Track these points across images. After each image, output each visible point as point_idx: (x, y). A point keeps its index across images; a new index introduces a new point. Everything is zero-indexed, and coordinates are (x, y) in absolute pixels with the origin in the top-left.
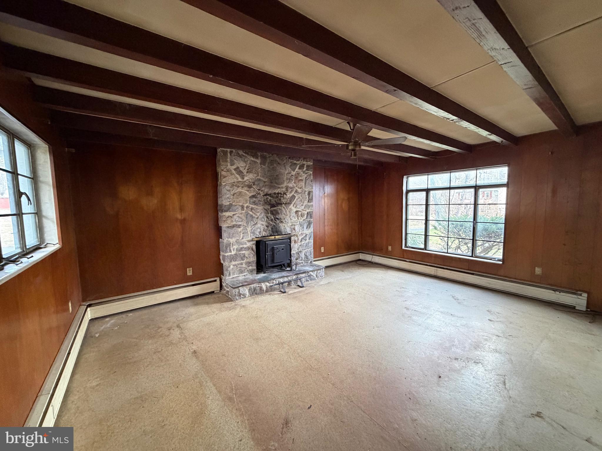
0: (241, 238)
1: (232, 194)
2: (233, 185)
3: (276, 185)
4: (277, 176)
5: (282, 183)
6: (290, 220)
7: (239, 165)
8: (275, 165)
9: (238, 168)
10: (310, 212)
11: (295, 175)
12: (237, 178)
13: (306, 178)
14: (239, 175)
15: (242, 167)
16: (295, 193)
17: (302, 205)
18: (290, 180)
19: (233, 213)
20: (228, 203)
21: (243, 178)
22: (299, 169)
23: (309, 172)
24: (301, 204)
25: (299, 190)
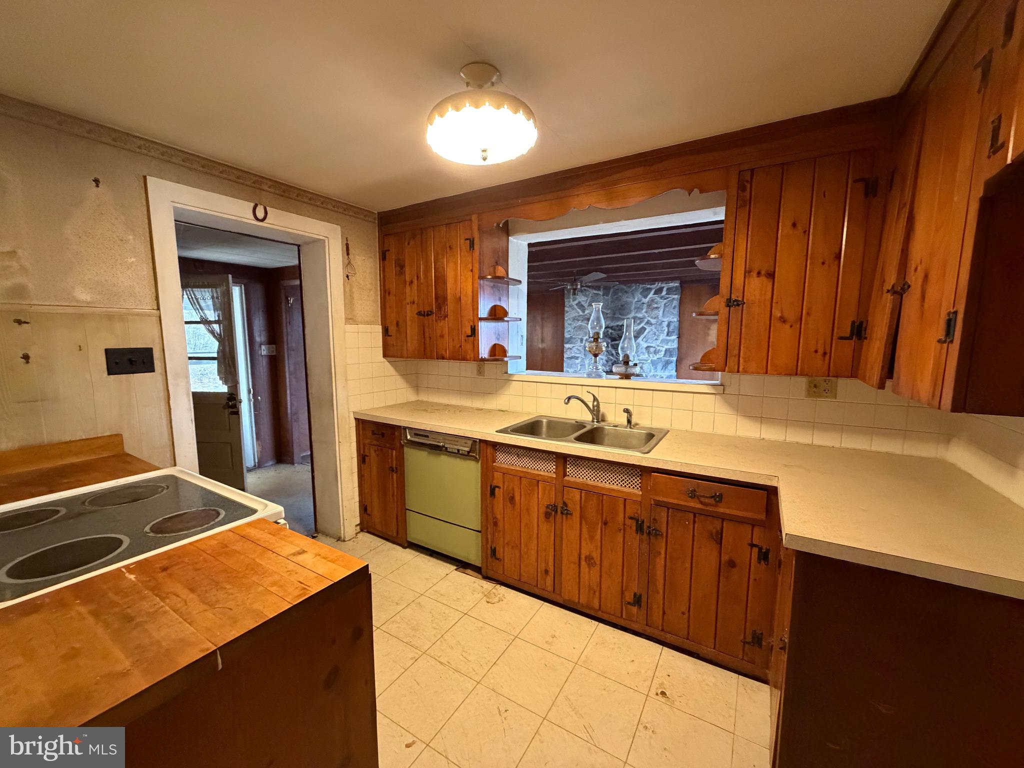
0: (579, 369)
1: (573, 327)
2: (574, 319)
3: (620, 316)
4: (622, 306)
5: (629, 313)
6: (637, 357)
7: (580, 300)
8: (620, 294)
9: (580, 302)
10: (669, 349)
11: (648, 302)
12: (578, 313)
13: (665, 304)
14: (580, 309)
15: (583, 301)
16: (645, 324)
17: (656, 339)
18: (639, 309)
19: (572, 345)
20: (569, 336)
21: (584, 312)
22: (655, 294)
23: (670, 296)
24: (654, 338)
25: (653, 321)
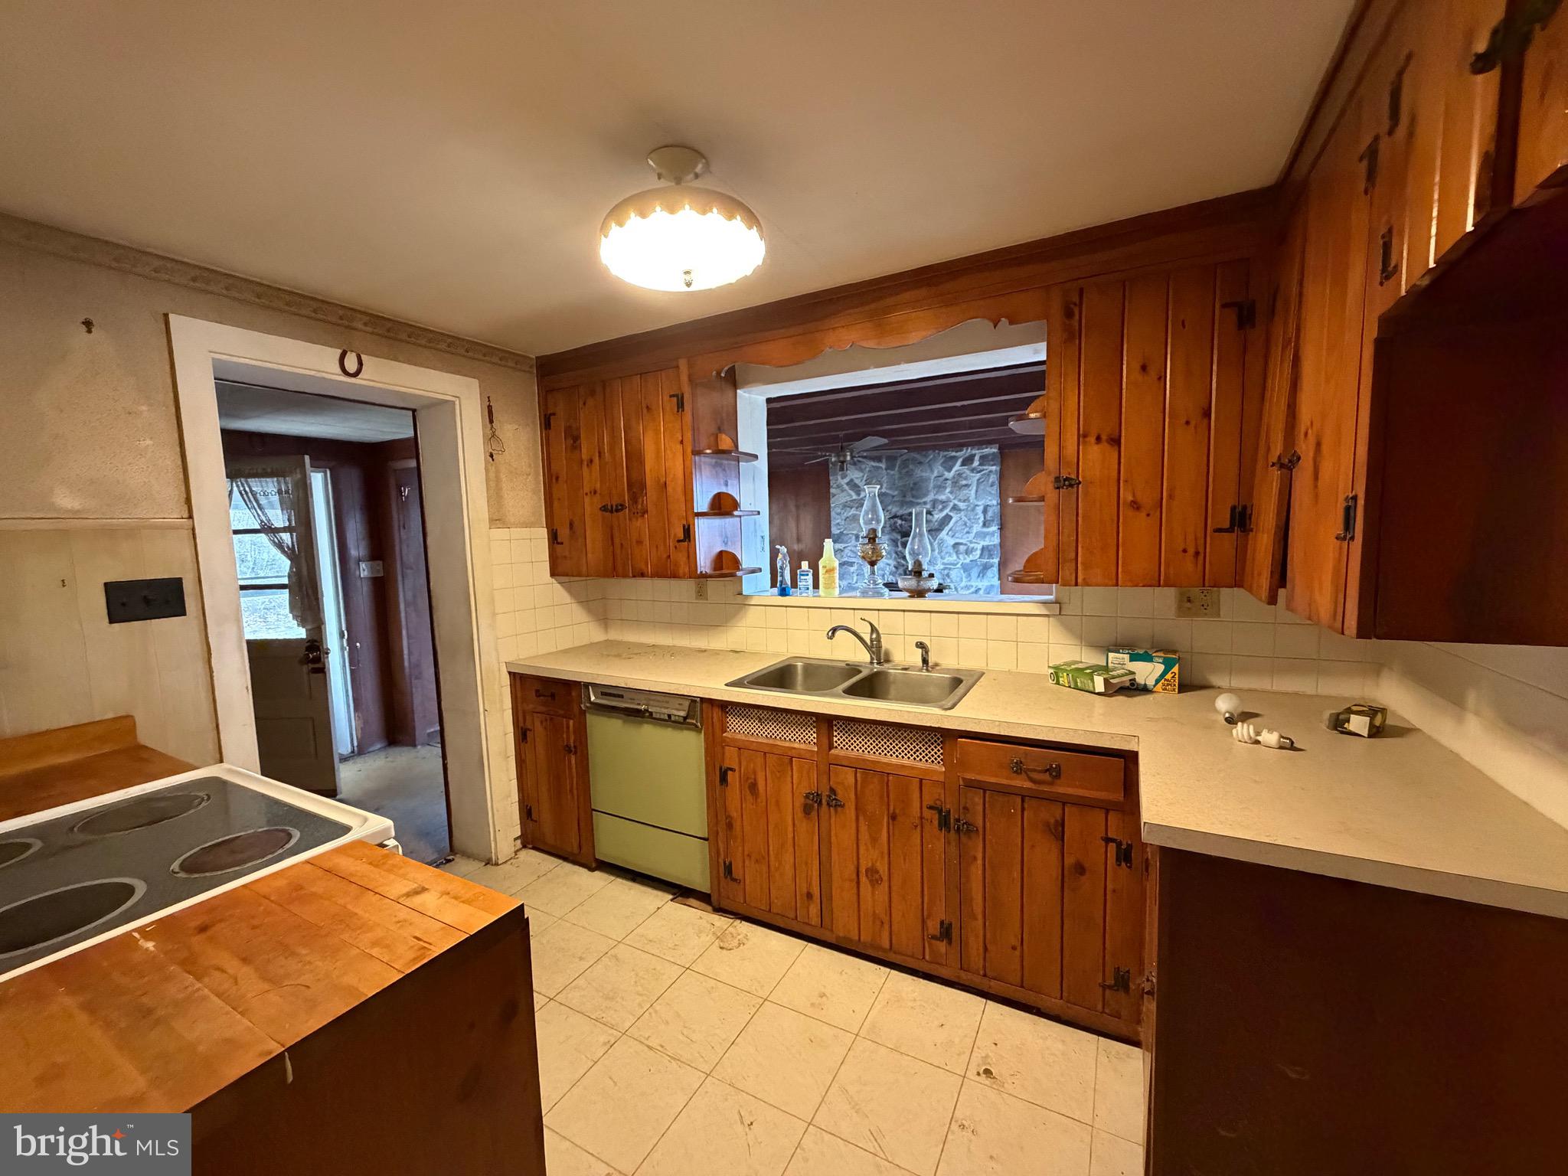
0: (855, 581)
1: (844, 518)
2: (845, 506)
3: (912, 499)
4: (915, 484)
5: (926, 495)
6: (940, 559)
7: (853, 477)
8: (911, 466)
9: (852, 480)
10: (988, 546)
11: (954, 477)
12: (851, 496)
13: (978, 480)
14: (853, 490)
15: (857, 478)
16: (950, 511)
17: (968, 532)
18: (940, 488)
19: (843, 545)
20: (839, 531)
21: (859, 495)
22: (963, 464)
23: (985, 467)
24: (965, 530)
25: (962, 505)
